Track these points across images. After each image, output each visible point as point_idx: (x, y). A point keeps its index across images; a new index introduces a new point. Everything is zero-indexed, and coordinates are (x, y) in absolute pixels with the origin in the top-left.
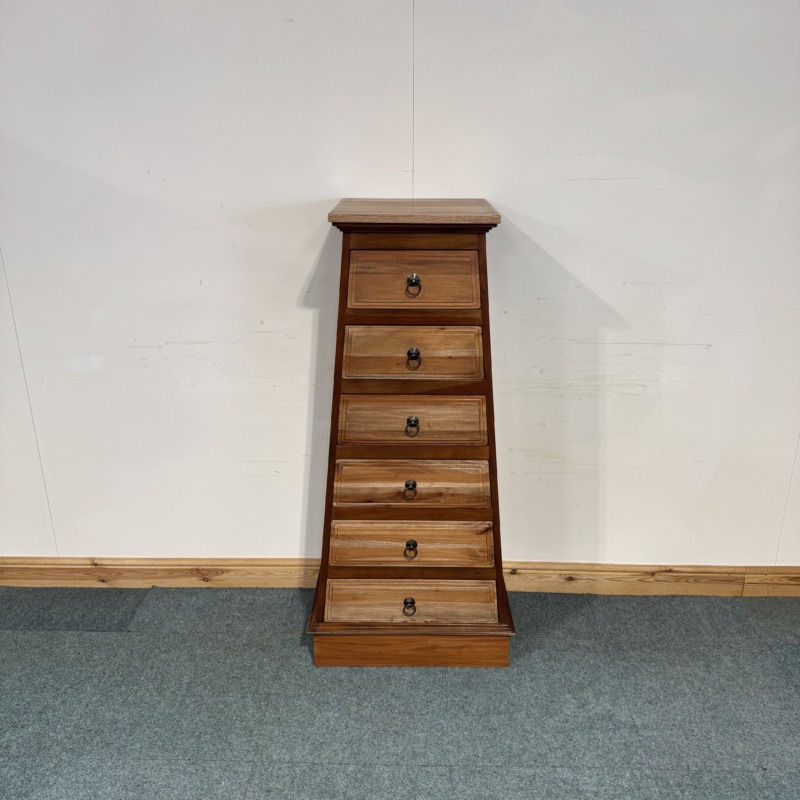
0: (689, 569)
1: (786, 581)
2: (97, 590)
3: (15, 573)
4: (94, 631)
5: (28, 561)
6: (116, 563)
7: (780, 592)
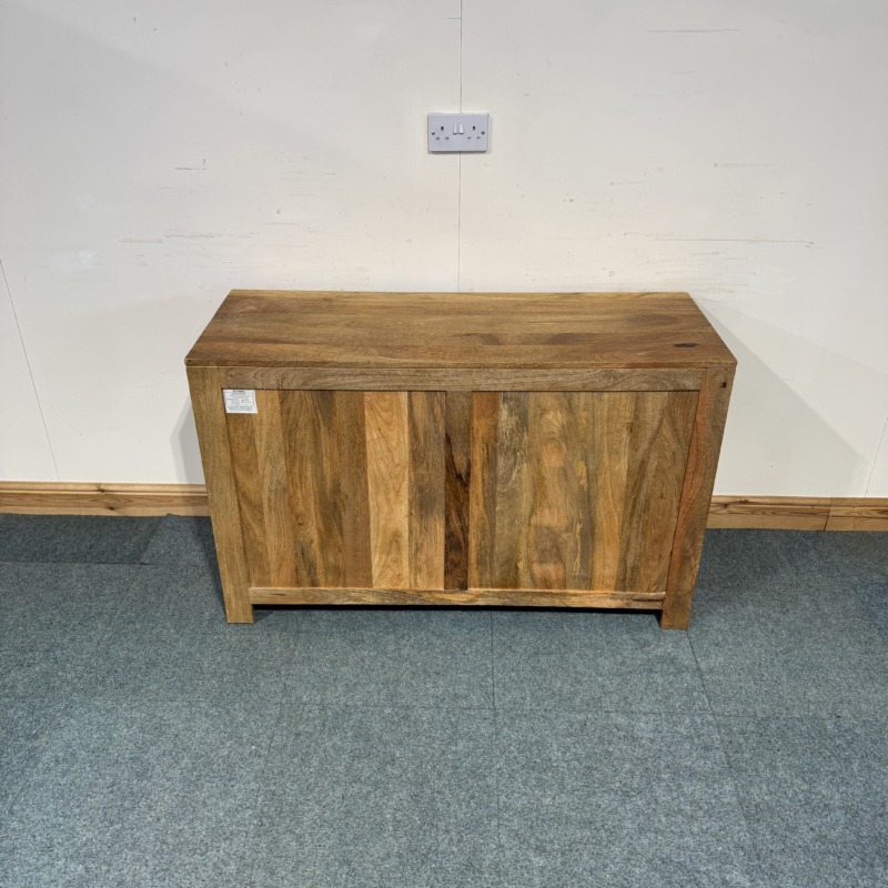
0: (768, 501)
1: (875, 514)
2: (106, 518)
3: (12, 500)
4: (104, 563)
5: (26, 486)
6: (125, 489)
7: (867, 526)
